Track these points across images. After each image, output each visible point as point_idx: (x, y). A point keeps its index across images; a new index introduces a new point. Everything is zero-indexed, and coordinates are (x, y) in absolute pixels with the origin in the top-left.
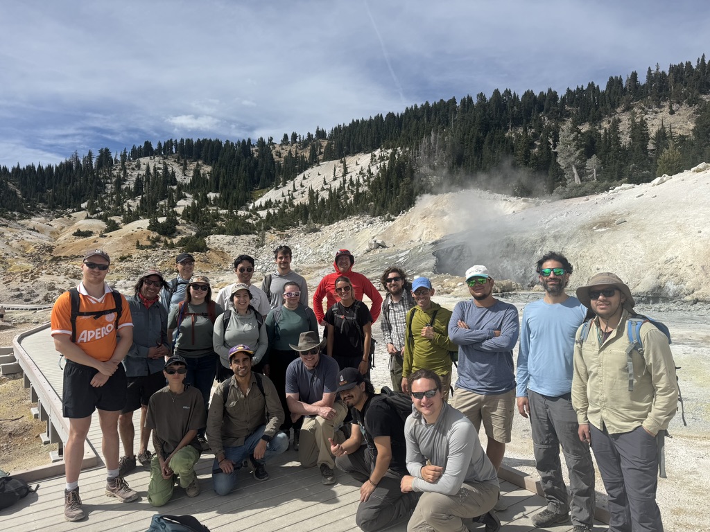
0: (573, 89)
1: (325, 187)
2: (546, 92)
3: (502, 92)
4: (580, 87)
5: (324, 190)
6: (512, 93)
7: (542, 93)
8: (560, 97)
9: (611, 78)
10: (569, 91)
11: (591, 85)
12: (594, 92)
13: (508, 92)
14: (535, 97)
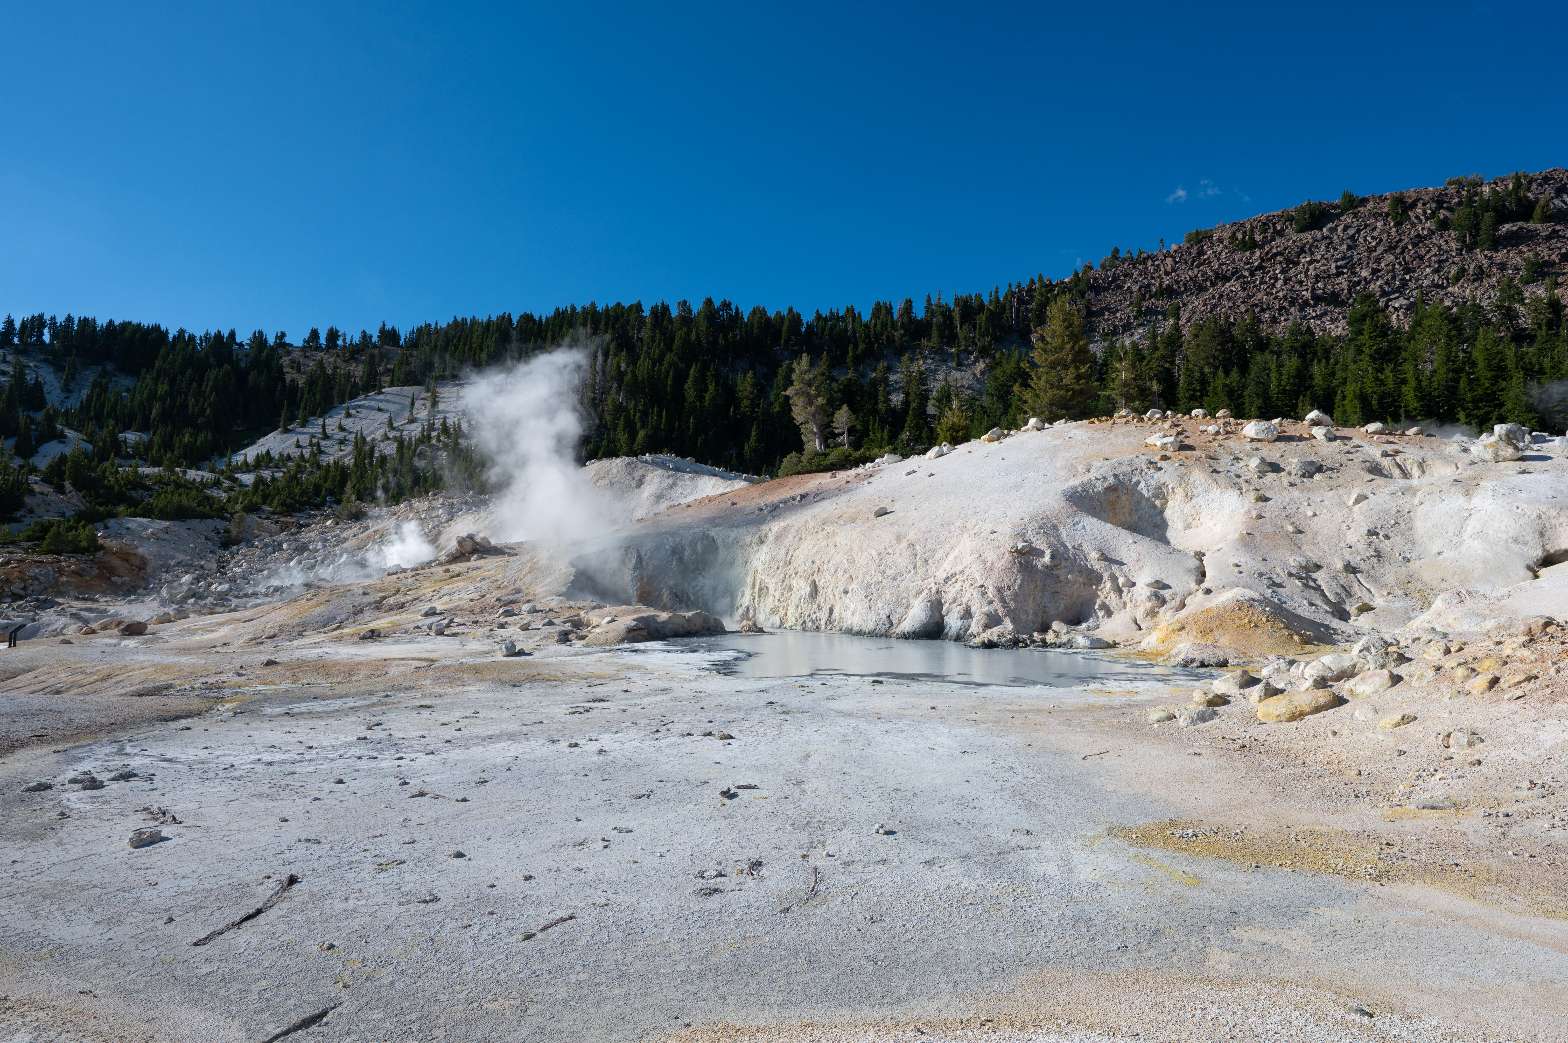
0: (825, 313)
1: (391, 434)
2: (785, 312)
3: (717, 304)
4: (834, 311)
5: (389, 439)
6: (733, 307)
7: (778, 313)
8: (805, 322)
9: (878, 304)
10: (819, 316)
11: (850, 310)
12: (854, 321)
13: (726, 305)
14: (768, 320)
